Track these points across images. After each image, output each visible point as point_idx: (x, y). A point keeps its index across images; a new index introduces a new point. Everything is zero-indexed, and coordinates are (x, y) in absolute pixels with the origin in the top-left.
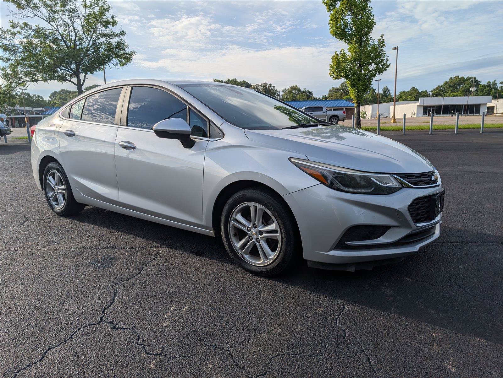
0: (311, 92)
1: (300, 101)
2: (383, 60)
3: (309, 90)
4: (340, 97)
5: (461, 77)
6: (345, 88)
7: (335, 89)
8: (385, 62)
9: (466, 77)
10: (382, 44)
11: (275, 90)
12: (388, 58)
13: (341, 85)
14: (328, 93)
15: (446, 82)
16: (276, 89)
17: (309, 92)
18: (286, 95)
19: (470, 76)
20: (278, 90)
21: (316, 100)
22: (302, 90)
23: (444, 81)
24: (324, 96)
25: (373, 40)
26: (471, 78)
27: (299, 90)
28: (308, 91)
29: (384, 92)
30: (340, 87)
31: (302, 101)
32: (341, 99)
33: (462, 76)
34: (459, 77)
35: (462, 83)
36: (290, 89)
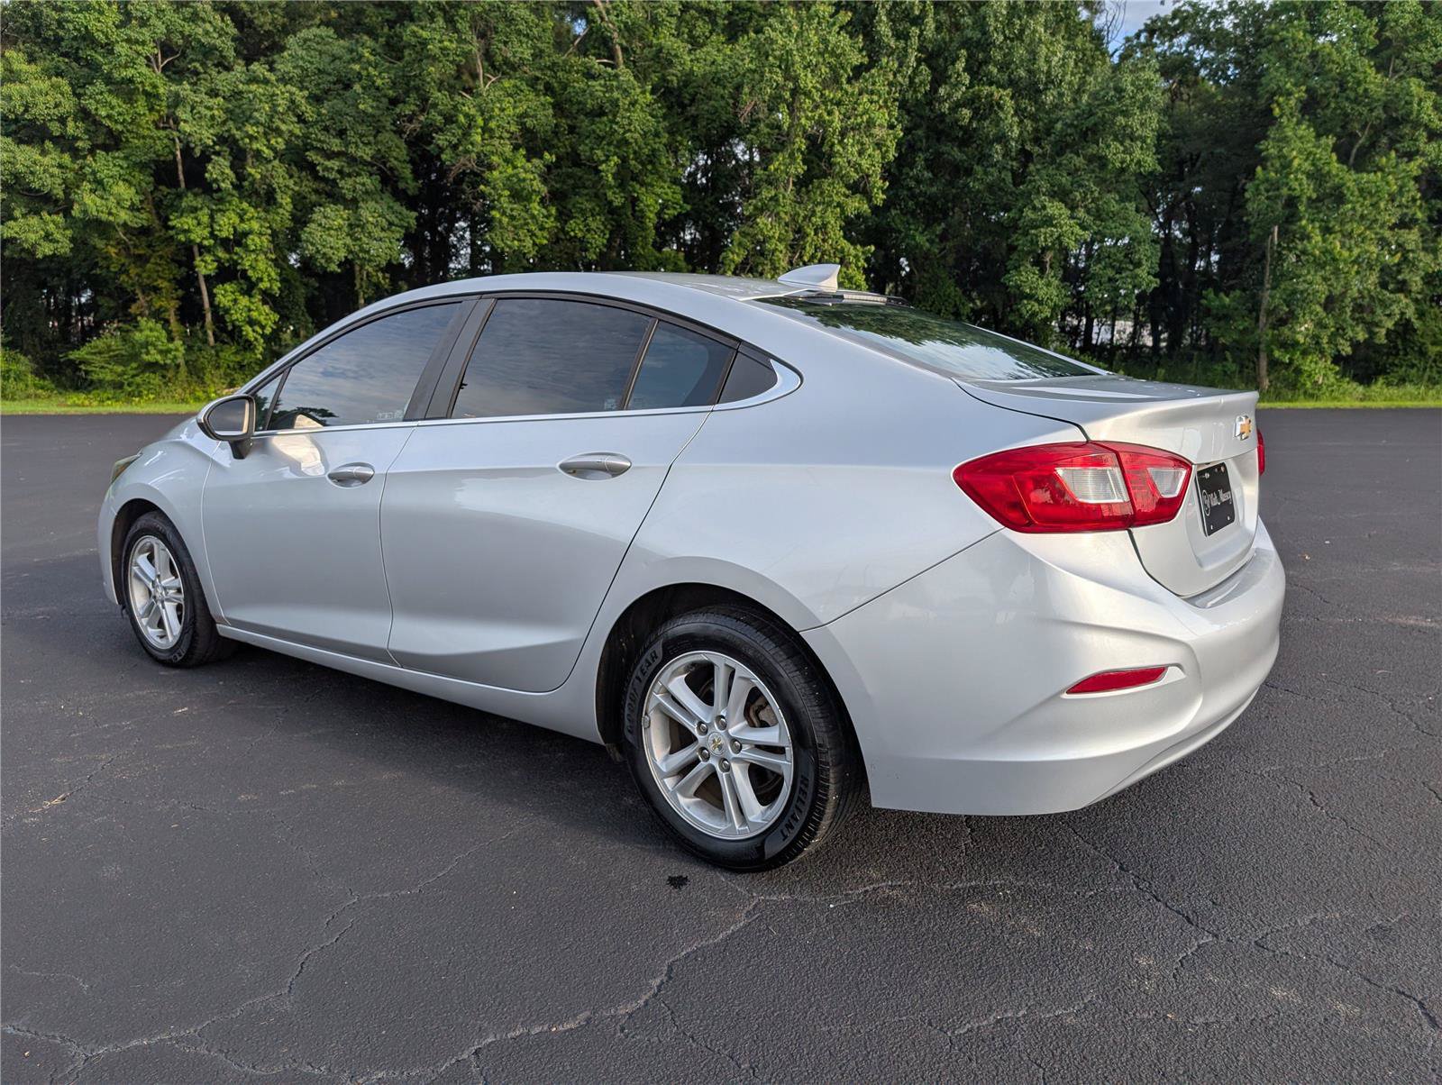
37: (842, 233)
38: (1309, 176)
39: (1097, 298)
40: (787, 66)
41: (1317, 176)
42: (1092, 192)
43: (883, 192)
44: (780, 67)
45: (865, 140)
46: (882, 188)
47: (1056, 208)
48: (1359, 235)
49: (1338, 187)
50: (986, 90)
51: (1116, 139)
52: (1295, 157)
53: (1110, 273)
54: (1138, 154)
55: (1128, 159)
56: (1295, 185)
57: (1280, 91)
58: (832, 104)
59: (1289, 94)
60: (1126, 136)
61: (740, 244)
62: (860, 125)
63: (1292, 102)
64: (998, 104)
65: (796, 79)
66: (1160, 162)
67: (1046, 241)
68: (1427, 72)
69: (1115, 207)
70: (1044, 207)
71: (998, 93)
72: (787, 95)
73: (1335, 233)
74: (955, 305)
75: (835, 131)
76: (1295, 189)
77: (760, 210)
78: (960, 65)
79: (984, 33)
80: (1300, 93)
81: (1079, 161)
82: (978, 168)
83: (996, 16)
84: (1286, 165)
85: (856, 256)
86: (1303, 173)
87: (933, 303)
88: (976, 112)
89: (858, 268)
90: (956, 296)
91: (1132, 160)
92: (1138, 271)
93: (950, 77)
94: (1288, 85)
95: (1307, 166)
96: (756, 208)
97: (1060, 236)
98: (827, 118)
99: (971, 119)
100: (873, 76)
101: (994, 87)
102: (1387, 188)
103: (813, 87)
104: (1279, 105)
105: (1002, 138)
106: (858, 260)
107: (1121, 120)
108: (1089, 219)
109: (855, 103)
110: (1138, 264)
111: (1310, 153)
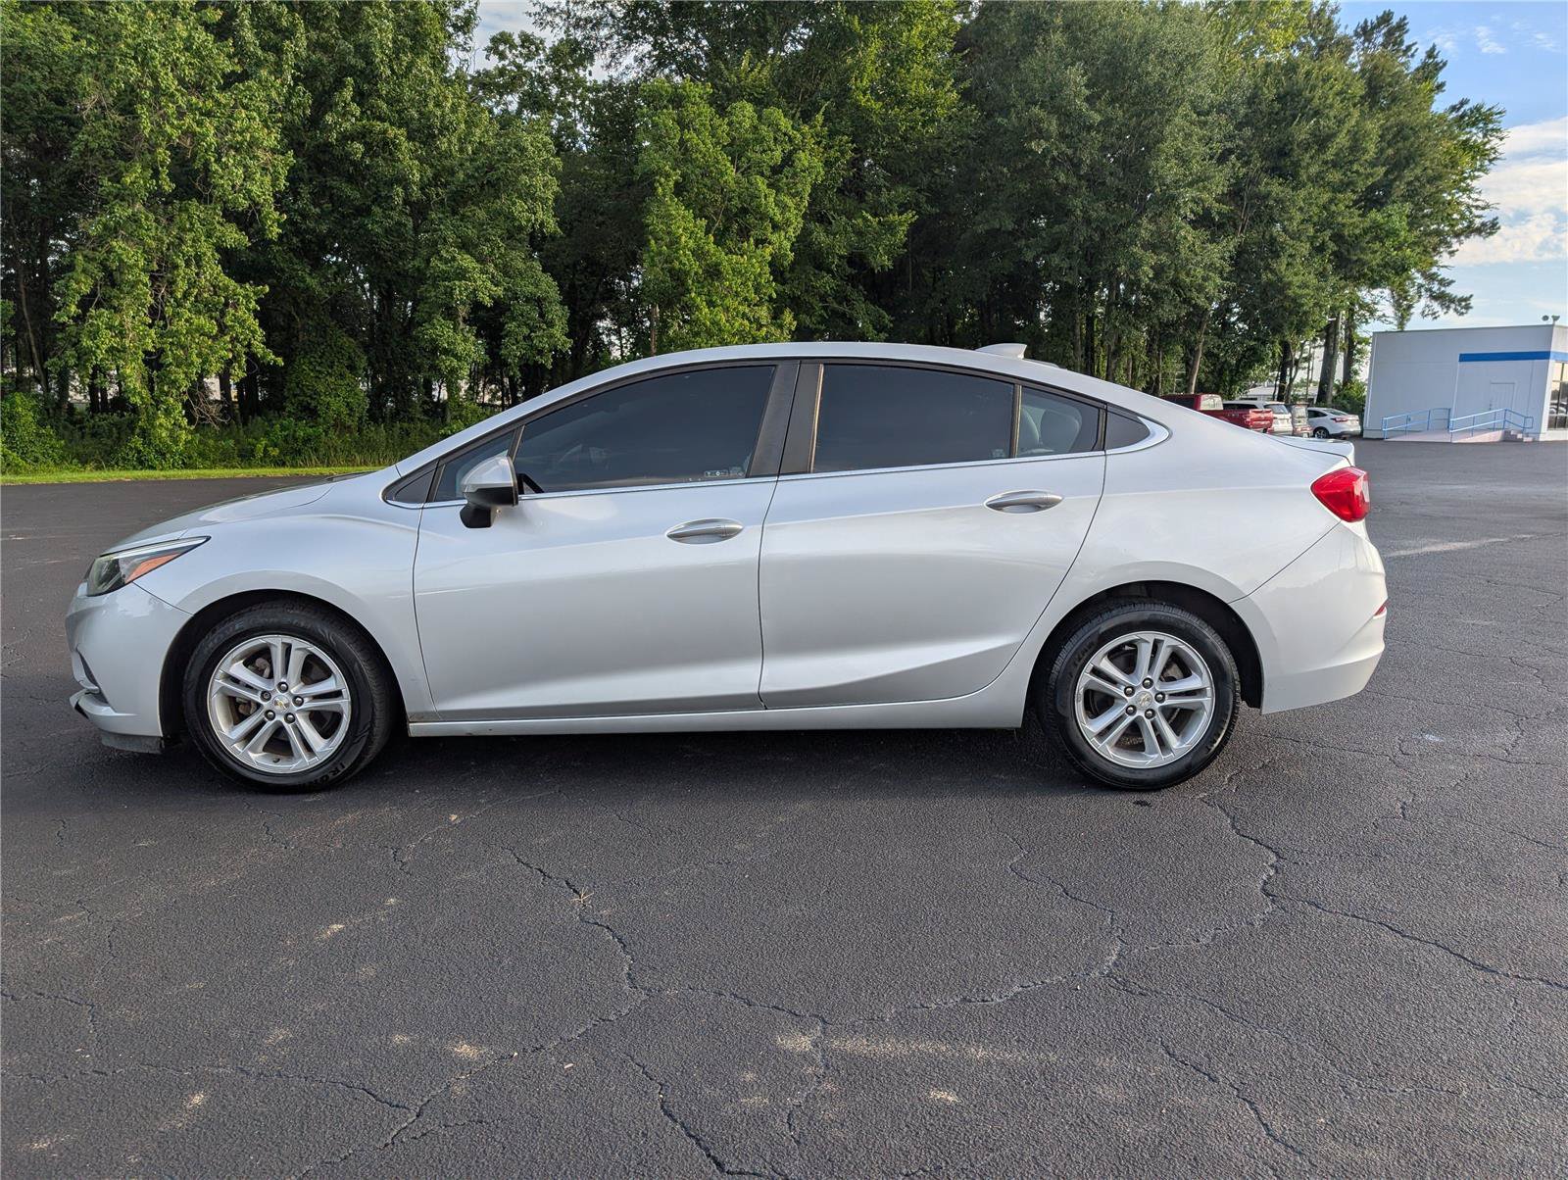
37: (220, 268)
38: (693, 253)
39: (515, 356)
40: (144, 59)
41: (699, 254)
42: (499, 248)
43: (280, 226)
44: (135, 58)
45: (250, 162)
46: (278, 220)
47: (467, 261)
48: (734, 309)
49: (717, 264)
50: (379, 126)
51: (520, 197)
52: (682, 235)
53: (526, 331)
54: (540, 215)
55: (533, 218)
56: (685, 260)
57: (659, 172)
58: (202, 114)
59: (668, 176)
60: (529, 195)
61: (84, 271)
62: (242, 143)
63: (671, 183)
64: (393, 143)
65: (154, 76)
66: (560, 224)
67: (461, 294)
68: (768, 173)
69: (521, 265)
70: (454, 259)
71: (392, 132)
72: (147, 94)
73: (718, 306)
74: (350, 358)
75: (210, 146)
76: (685, 264)
77: (112, 231)
78: (348, 94)
79: (369, 63)
80: (676, 177)
81: (481, 214)
82: (375, 209)
83: (381, 47)
84: (674, 242)
85: (246, 297)
86: (689, 250)
87: (323, 354)
88: (368, 147)
89: (249, 310)
90: (349, 347)
91: (536, 220)
92: (553, 331)
93: (337, 104)
94: (667, 168)
95: (691, 243)
96: (106, 227)
97: (475, 290)
98: (198, 129)
99: (364, 154)
100: (249, 88)
101: (387, 124)
102: (753, 270)
103: (177, 90)
104: (661, 184)
105: (403, 181)
106: (249, 301)
107: (524, 178)
108: (499, 276)
109: (231, 116)
110: (551, 324)
111: (692, 232)
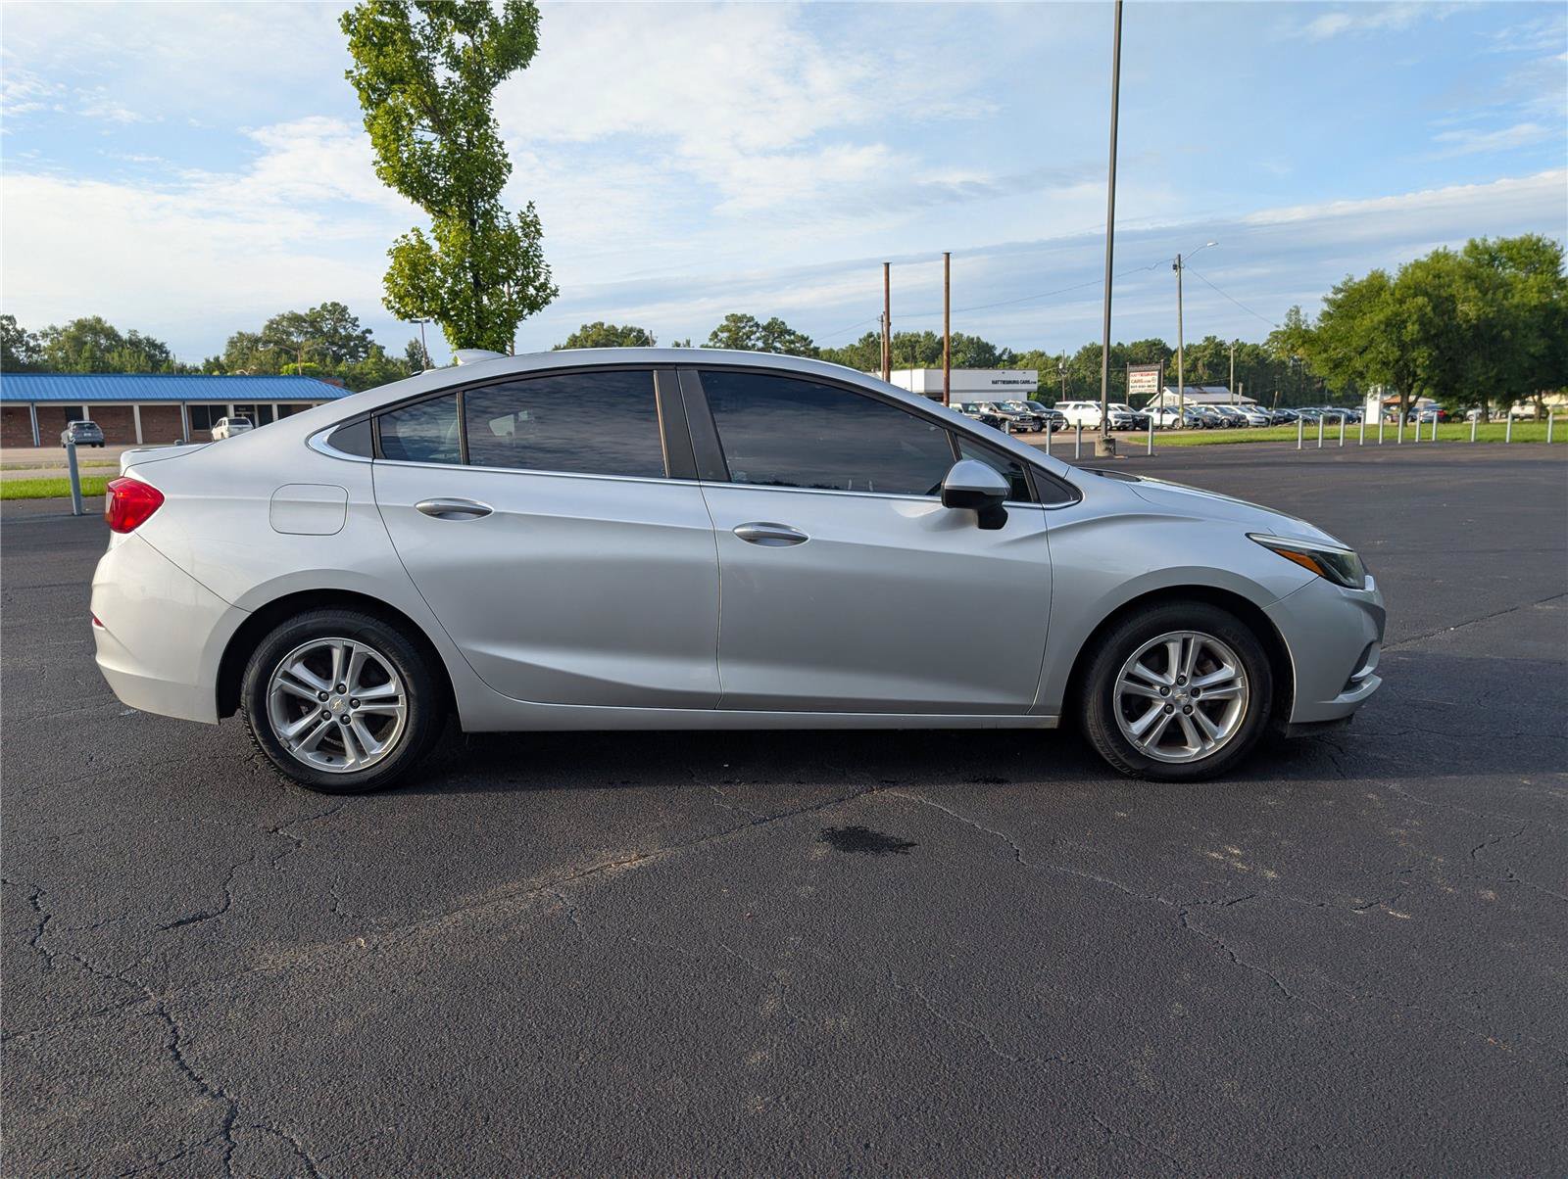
0: (162, 345)
1: (127, 376)
2: (537, 275)
3: (153, 337)
4: (274, 365)
5: (609, 327)
6: (283, 339)
7: (250, 341)
8: (542, 279)
9: (620, 328)
10: (532, 227)
11: (18, 332)
12: (550, 269)
13: (269, 327)
14: (224, 351)
15: (574, 336)
16: (19, 327)
17: (152, 344)
18: (60, 349)
19: (629, 326)
20: (29, 333)
21: (183, 372)
22: (125, 335)
23: (569, 335)
24: (212, 360)
25: (507, 214)
26: (632, 330)
27: (111, 334)
28: (148, 340)
29: (411, 355)
30: (264, 333)
31: (133, 376)
32: (277, 375)
33: (611, 324)
34: (603, 324)
35: (614, 342)
36: (72, 329)
